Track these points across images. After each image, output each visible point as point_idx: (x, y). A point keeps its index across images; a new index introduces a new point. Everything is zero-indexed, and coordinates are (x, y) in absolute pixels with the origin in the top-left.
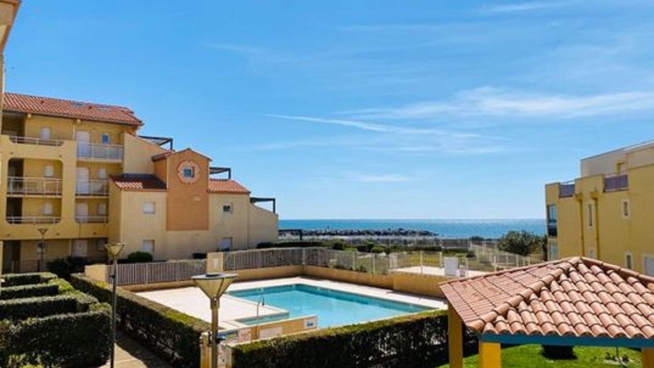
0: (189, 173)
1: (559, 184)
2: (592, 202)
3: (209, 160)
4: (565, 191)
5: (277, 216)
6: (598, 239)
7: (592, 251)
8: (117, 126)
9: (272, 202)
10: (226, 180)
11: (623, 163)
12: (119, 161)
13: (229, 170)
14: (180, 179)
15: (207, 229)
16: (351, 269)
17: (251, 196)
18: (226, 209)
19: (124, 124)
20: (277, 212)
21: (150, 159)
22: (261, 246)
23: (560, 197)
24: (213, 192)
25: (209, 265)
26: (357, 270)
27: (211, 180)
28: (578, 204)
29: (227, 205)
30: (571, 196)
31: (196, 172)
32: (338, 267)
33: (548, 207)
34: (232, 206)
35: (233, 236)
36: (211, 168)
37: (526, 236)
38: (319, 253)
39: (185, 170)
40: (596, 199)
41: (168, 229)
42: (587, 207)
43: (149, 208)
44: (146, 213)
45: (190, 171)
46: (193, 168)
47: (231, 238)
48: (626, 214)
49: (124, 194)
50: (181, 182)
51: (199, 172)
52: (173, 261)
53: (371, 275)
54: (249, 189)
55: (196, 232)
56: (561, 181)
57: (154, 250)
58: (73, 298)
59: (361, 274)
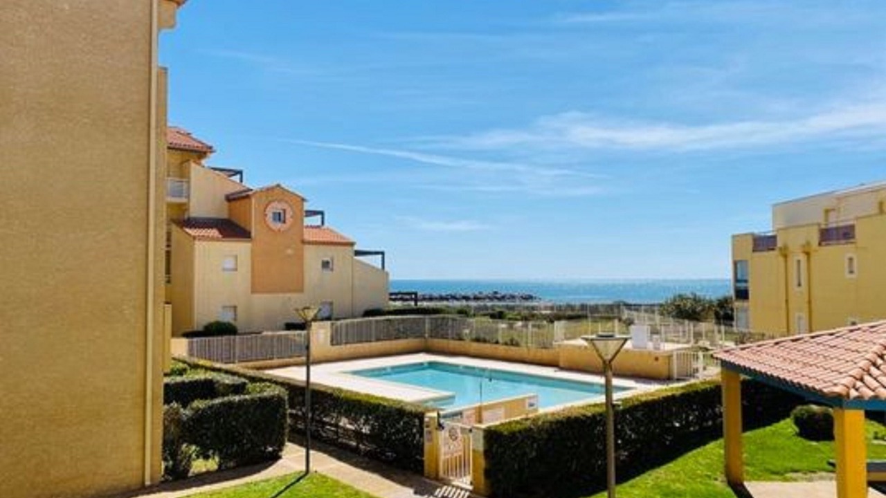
0: (279, 217)
1: (752, 234)
2: (803, 258)
3: (303, 200)
4: (763, 243)
5: (387, 274)
6: (810, 302)
7: (800, 318)
8: (179, 152)
9: (380, 256)
10: (318, 227)
11: (833, 210)
12: (184, 200)
13: (321, 213)
14: (268, 226)
15: (301, 290)
16: (497, 342)
17: (356, 248)
18: (326, 265)
19: (186, 150)
20: (387, 269)
21: (223, 198)
22: (369, 313)
23: (754, 251)
24: (309, 243)
25: (313, 339)
26: (506, 344)
27: (307, 227)
28: (781, 259)
29: (326, 259)
30: (773, 249)
31: (288, 216)
32: (478, 340)
33: (735, 264)
34: (332, 261)
35: (334, 301)
36: (307, 212)
37: (696, 300)
38: (450, 323)
39: (274, 213)
40: (808, 254)
41: (253, 291)
42: (795, 264)
43: (230, 264)
44: (224, 270)
45: (280, 214)
46: (284, 211)
47: (331, 304)
48: (851, 272)
49: (199, 245)
50: (270, 229)
51: (292, 217)
52: (270, 333)
53: (525, 350)
54: (352, 239)
55: (288, 295)
56: (756, 231)
57: (235, 319)
58: (210, 378)
59: (513, 348)
